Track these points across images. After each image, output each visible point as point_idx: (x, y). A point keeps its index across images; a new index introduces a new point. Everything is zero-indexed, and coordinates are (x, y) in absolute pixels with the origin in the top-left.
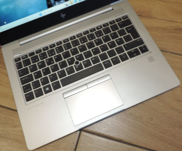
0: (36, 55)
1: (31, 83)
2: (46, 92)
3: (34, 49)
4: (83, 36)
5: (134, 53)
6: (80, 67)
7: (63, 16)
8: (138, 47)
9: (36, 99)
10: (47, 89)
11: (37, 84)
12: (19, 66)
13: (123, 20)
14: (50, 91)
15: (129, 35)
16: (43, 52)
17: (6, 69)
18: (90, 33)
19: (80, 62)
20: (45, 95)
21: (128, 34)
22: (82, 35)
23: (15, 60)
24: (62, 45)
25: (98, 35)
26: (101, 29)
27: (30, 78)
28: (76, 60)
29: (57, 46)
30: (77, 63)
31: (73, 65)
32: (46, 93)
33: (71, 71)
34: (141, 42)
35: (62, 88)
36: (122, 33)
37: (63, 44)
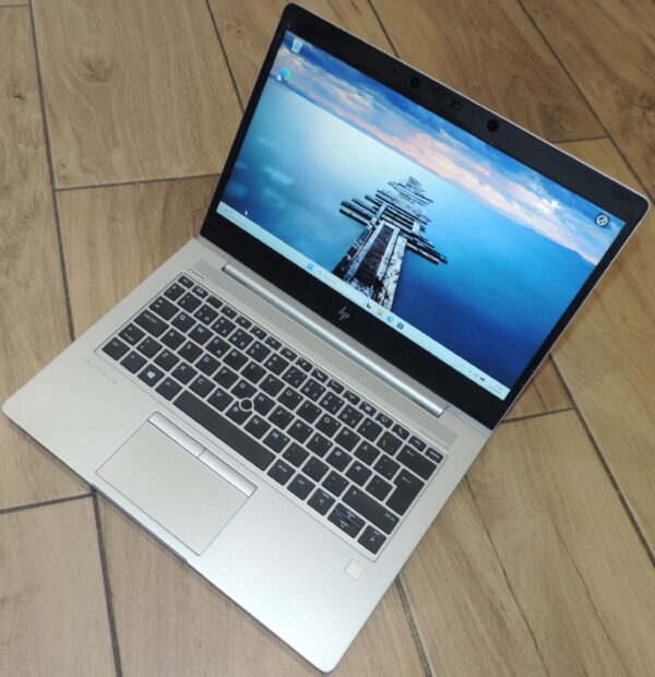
0: (218, 310)
1: (148, 334)
2: (143, 377)
3: (228, 299)
4: (324, 385)
5: (347, 521)
6: (239, 417)
7: (344, 314)
8: (368, 523)
9: (117, 364)
10: (151, 375)
11: (150, 349)
12: (173, 292)
13: (423, 453)
14: (151, 383)
15: (391, 487)
16: (233, 321)
17: (155, 268)
18: (340, 396)
19: (252, 409)
20: (134, 377)
21: (391, 482)
22: (323, 381)
23: (183, 277)
24: (273, 351)
25: (345, 416)
26: (366, 416)
27: (157, 329)
28: (252, 399)
29: (263, 342)
30: (247, 405)
31: (236, 399)
32: (139, 377)
33: (221, 401)
34: (389, 525)
35: (170, 404)
36: (387, 468)
37: (278, 352)
